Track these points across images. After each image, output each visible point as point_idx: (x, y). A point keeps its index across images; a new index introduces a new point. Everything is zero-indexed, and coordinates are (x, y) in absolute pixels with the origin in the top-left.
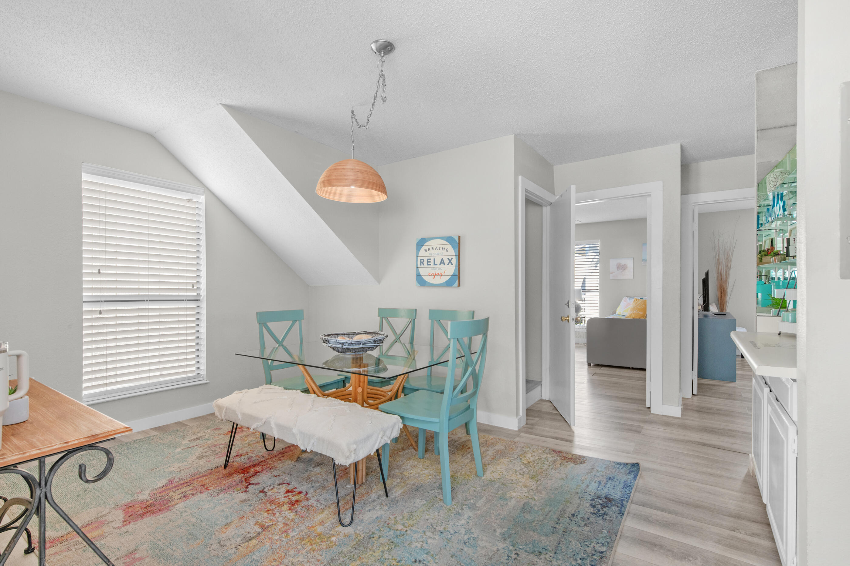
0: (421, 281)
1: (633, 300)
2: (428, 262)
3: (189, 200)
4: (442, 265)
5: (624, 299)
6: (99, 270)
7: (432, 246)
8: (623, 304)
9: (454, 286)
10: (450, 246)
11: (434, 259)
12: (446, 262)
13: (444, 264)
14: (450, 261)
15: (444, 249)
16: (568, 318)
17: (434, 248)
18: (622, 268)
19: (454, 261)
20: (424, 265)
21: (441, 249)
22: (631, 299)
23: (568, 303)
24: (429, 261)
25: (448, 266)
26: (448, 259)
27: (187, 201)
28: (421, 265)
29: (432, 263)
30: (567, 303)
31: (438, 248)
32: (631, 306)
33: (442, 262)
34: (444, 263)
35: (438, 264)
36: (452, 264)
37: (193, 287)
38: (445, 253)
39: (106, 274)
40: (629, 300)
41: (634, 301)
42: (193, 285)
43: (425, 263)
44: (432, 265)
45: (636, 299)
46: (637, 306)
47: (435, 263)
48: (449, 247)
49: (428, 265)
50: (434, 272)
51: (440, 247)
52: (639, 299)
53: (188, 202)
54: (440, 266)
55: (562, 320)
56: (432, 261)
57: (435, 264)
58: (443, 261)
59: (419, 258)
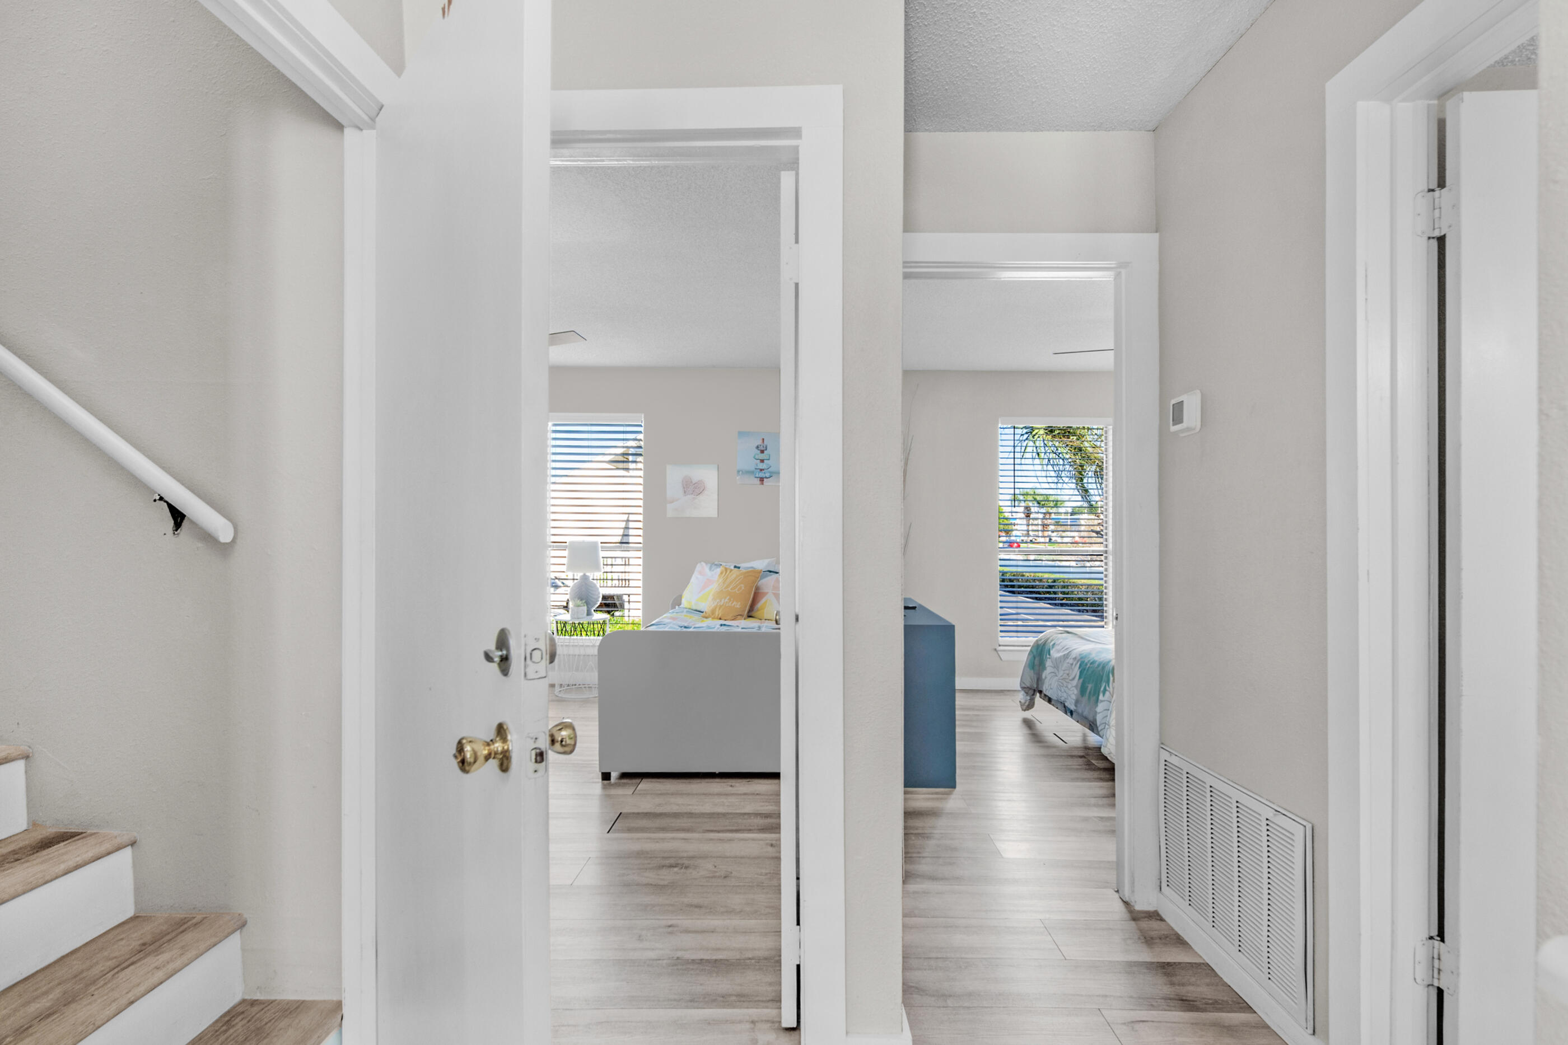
1: (719, 570)
5: (699, 567)
8: (696, 579)
16: (504, 740)
18: (693, 488)
22: (714, 567)
23: (502, 642)
30: (491, 646)
32: (714, 587)
40: (710, 569)
41: (722, 573)
45: (726, 569)
46: (727, 587)
52: (732, 567)
55: (464, 765)
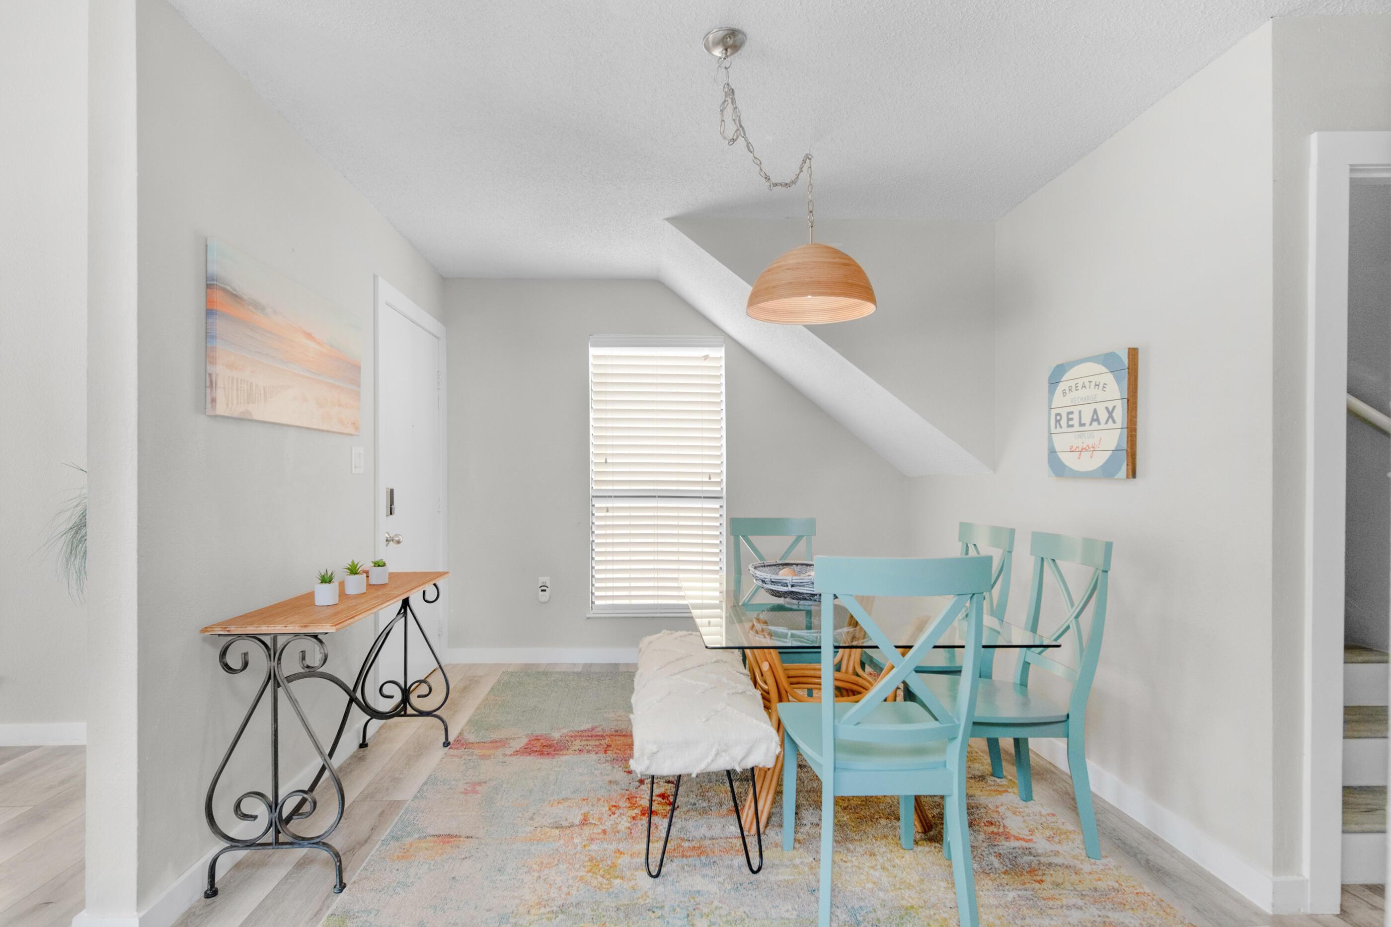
0: (1058, 468)
2: (1069, 419)
3: (706, 357)
4: (1095, 423)
6: (606, 459)
7: (1076, 381)
9: (1117, 476)
10: (1110, 376)
11: (1080, 412)
12: (1103, 416)
13: (1099, 424)
14: (1110, 413)
15: (1098, 385)
17: (1080, 386)
19: (1120, 414)
20: (1061, 427)
21: (1093, 384)
24: (1070, 416)
25: (1106, 427)
26: (1107, 408)
27: (704, 358)
28: (1056, 428)
29: (1075, 422)
31: (1087, 384)
33: (1095, 417)
34: (1098, 420)
35: (1088, 423)
36: (1114, 422)
37: (710, 479)
38: (1101, 395)
39: (613, 464)
42: (710, 476)
43: (1064, 422)
44: (1077, 427)
47: (1082, 422)
48: (1109, 378)
49: (1069, 426)
50: (1078, 443)
51: (1090, 382)
53: (705, 360)
54: (1091, 428)
56: (1075, 416)
57: (1082, 425)
58: (1097, 416)
59: (1054, 412)
